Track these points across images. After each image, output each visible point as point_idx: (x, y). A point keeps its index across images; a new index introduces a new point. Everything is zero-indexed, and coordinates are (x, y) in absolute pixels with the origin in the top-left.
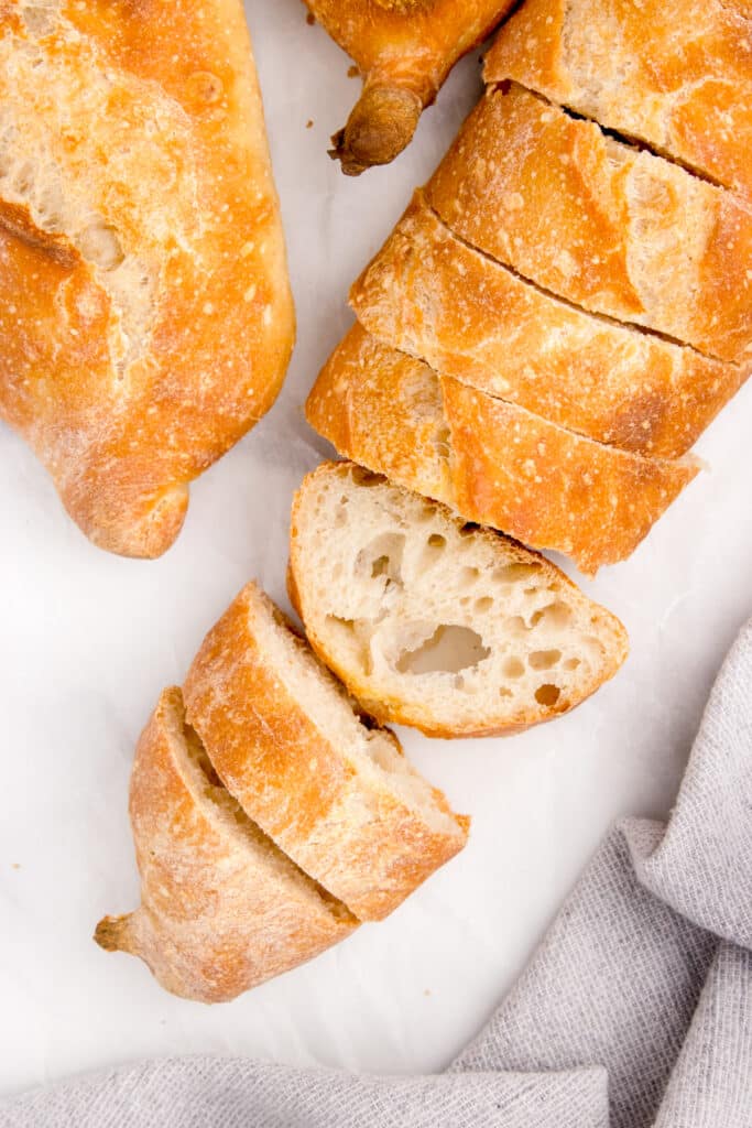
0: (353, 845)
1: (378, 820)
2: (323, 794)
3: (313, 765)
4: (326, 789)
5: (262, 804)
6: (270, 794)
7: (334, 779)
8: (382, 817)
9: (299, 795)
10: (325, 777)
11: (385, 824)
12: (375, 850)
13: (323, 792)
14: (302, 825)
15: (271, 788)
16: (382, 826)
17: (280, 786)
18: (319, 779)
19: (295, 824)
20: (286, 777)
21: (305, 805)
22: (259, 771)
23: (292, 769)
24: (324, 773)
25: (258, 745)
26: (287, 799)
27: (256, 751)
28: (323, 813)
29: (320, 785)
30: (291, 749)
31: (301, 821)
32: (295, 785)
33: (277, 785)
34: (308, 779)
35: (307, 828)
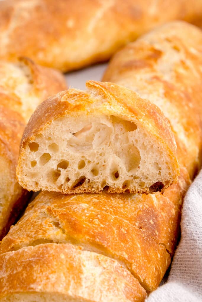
0: (103, 282)
1: (104, 268)
2: (75, 264)
3: (63, 256)
4: (75, 262)
5: (53, 282)
6: (53, 278)
7: (75, 256)
8: (105, 266)
9: (66, 270)
10: (71, 257)
11: (108, 268)
12: (113, 282)
13: (74, 263)
14: (76, 281)
15: (52, 275)
16: (107, 269)
17: (55, 272)
18: (69, 260)
19: (72, 282)
20: (55, 267)
21: (71, 272)
22: (42, 274)
23: (55, 263)
24: (69, 256)
25: (34, 266)
26: (62, 275)
27: (35, 269)
28: (81, 272)
29: (72, 262)
30: (49, 257)
31: (74, 280)
32: (61, 268)
33: (53, 272)
34: (64, 262)
35: (79, 281)
